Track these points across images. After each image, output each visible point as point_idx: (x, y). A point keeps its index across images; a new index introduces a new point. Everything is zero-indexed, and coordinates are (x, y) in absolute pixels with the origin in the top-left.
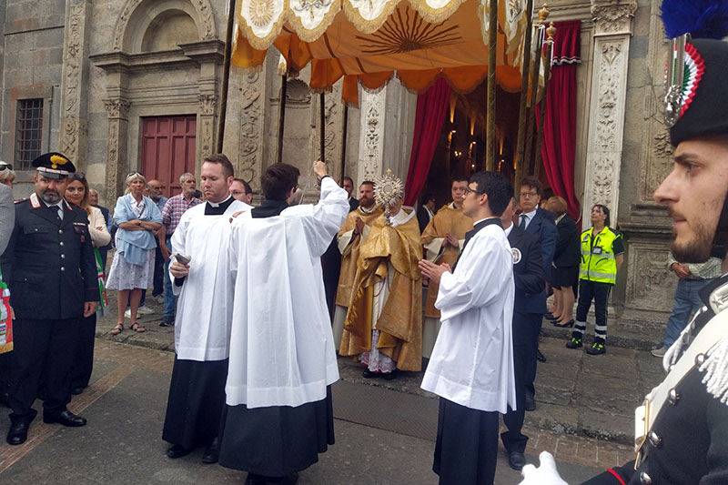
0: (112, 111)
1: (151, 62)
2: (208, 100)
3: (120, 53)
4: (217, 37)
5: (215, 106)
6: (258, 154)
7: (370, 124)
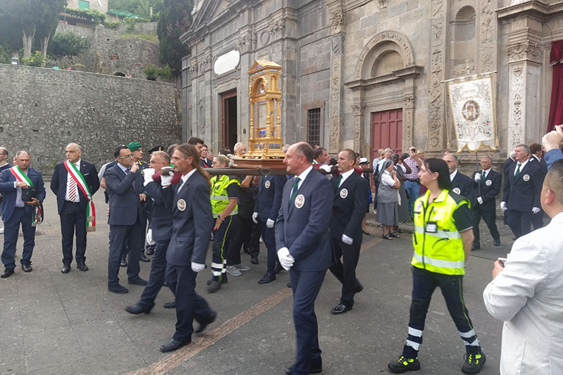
0: (356, 111)
1: (377, 82)
2: (409, 100)
3: (361, 80)
4: (414, 63)
5: (414, 103)
6: (441, 129)
7: (515, 104)
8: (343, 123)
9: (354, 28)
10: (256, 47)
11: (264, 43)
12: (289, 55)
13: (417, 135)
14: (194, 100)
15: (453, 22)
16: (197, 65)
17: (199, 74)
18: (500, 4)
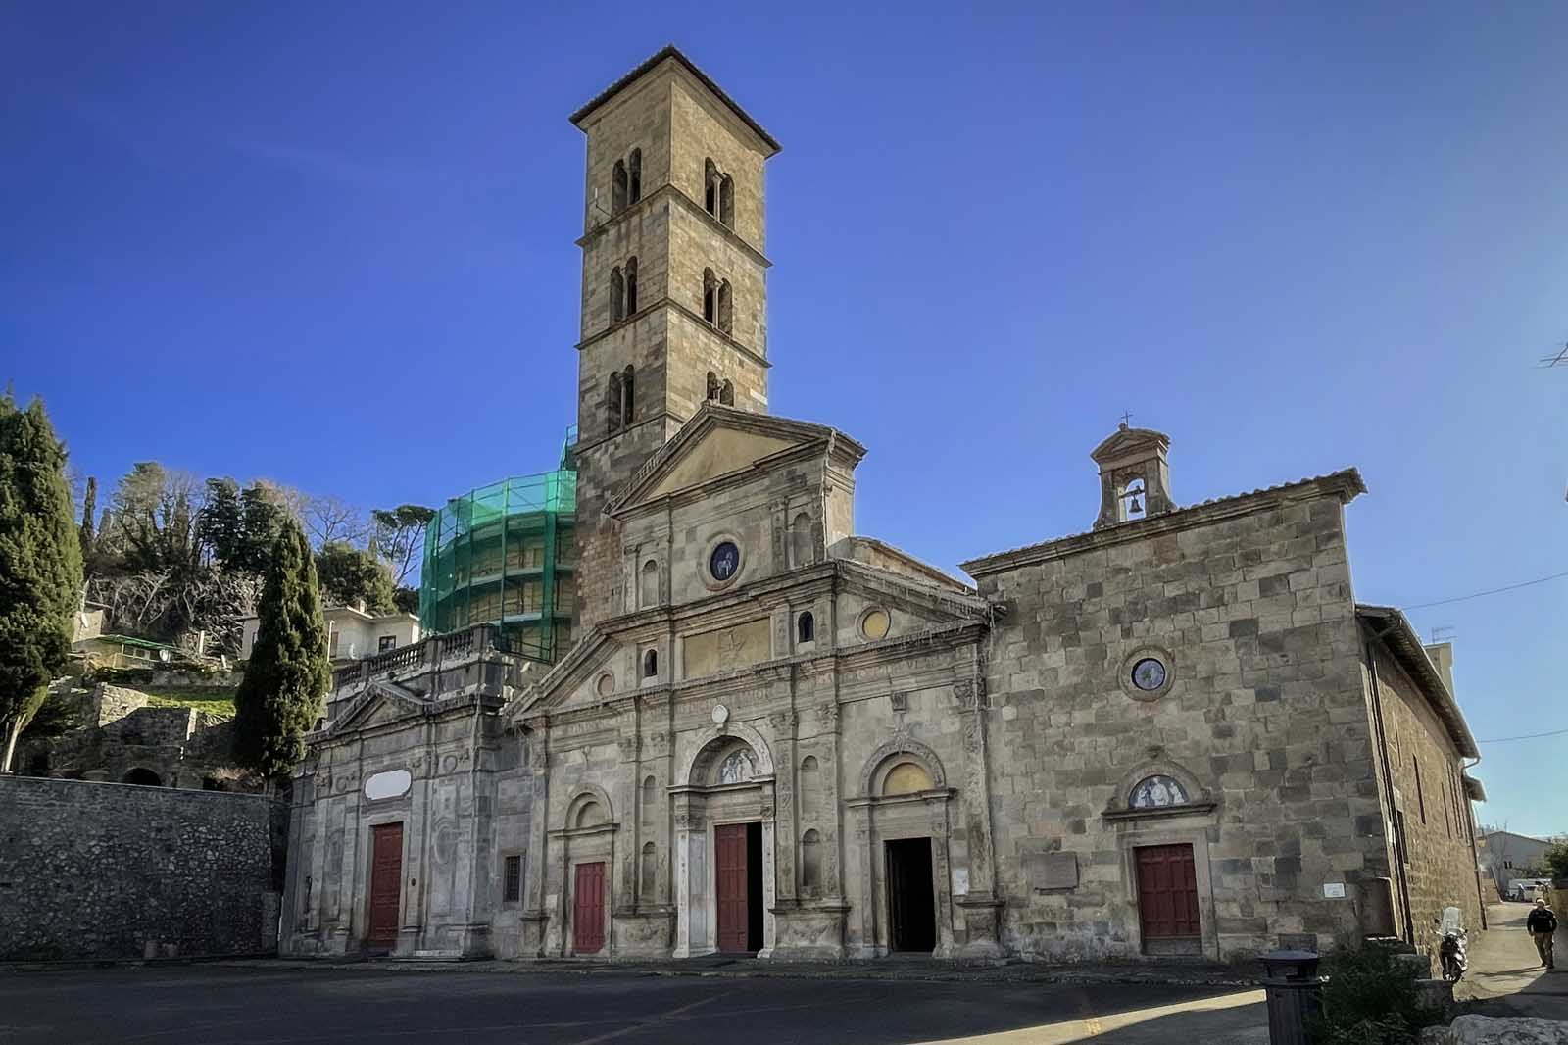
0: (560, 863)
1: (581, 833)
2: (608, 853)
3: (564, 829)
4: (612, 819)
8: (545, 875)
9: (558, 774)
10: (436, 772)
11: (450, 768)
12: (483, 791)
14: (322, 831)
16: (331, 778)
17: (334, 791)
18: (671, 782)
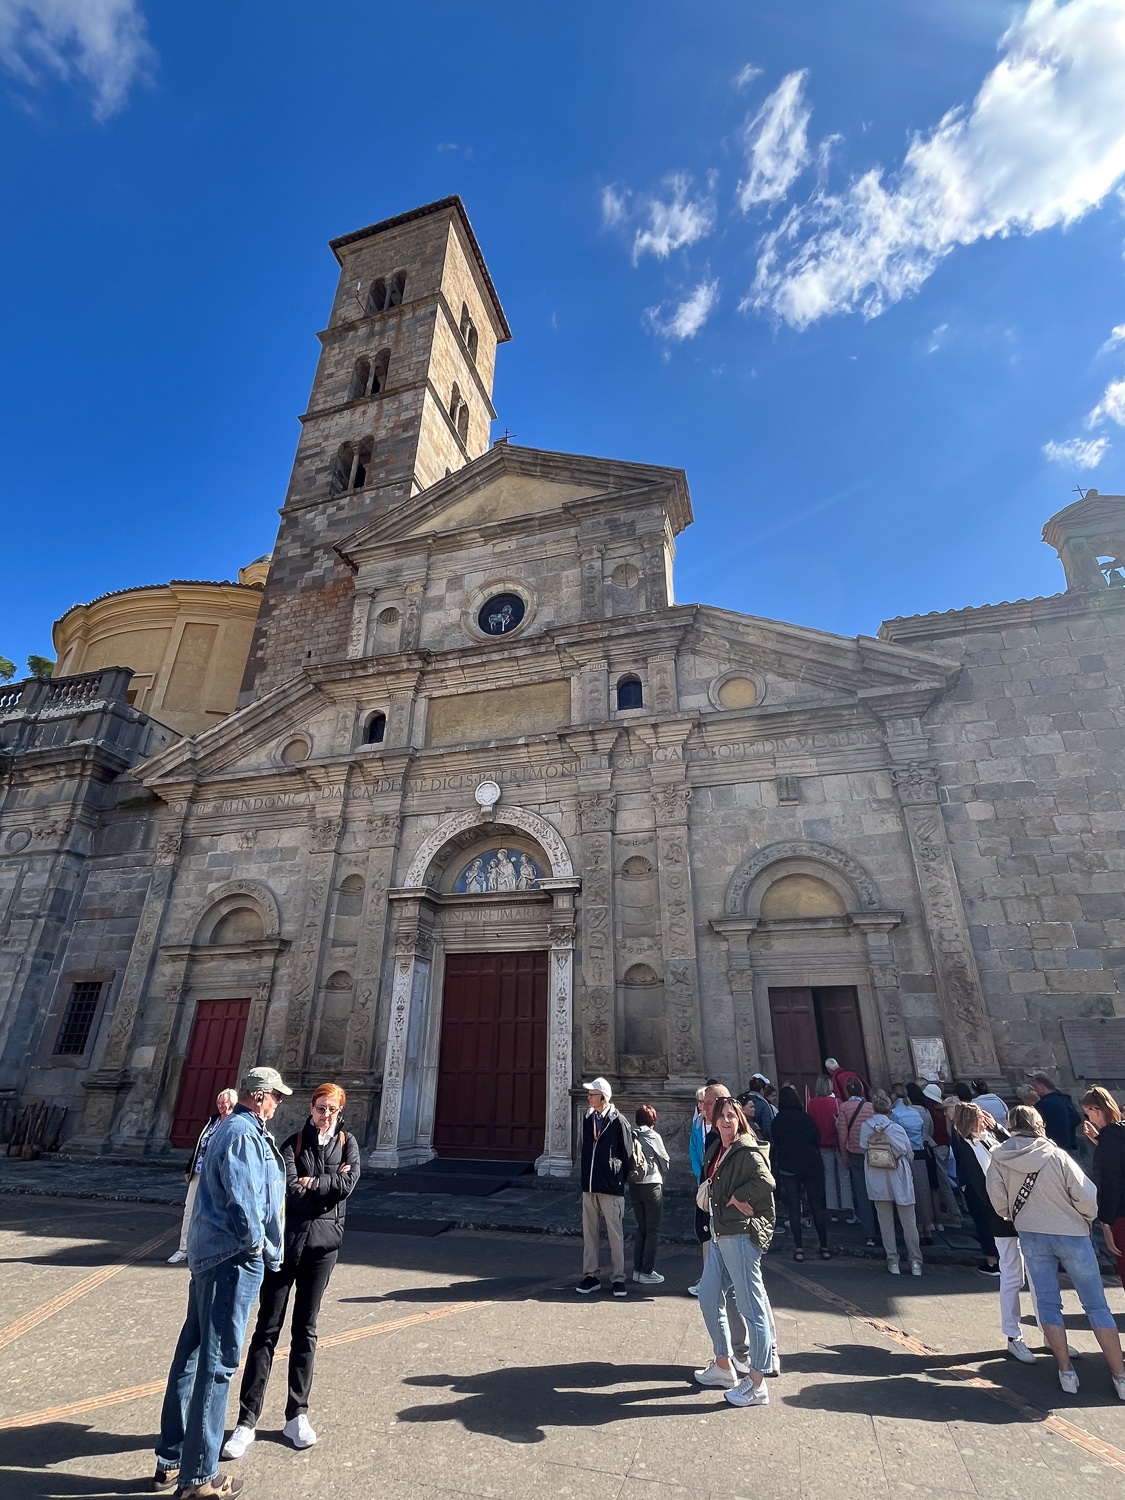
0: (172, 996)
1: (217, 953)
2: (264, 987)
3: (192, 946)
4: (279, 934)
5: (271, 992)
6: (303, 1036)
7: (398, 1009)
8: (142, 1014)
9: (195, 864)
12: (63, 881)
13: (266, 1044)
15: (337, 890)
18: (393, 884)
